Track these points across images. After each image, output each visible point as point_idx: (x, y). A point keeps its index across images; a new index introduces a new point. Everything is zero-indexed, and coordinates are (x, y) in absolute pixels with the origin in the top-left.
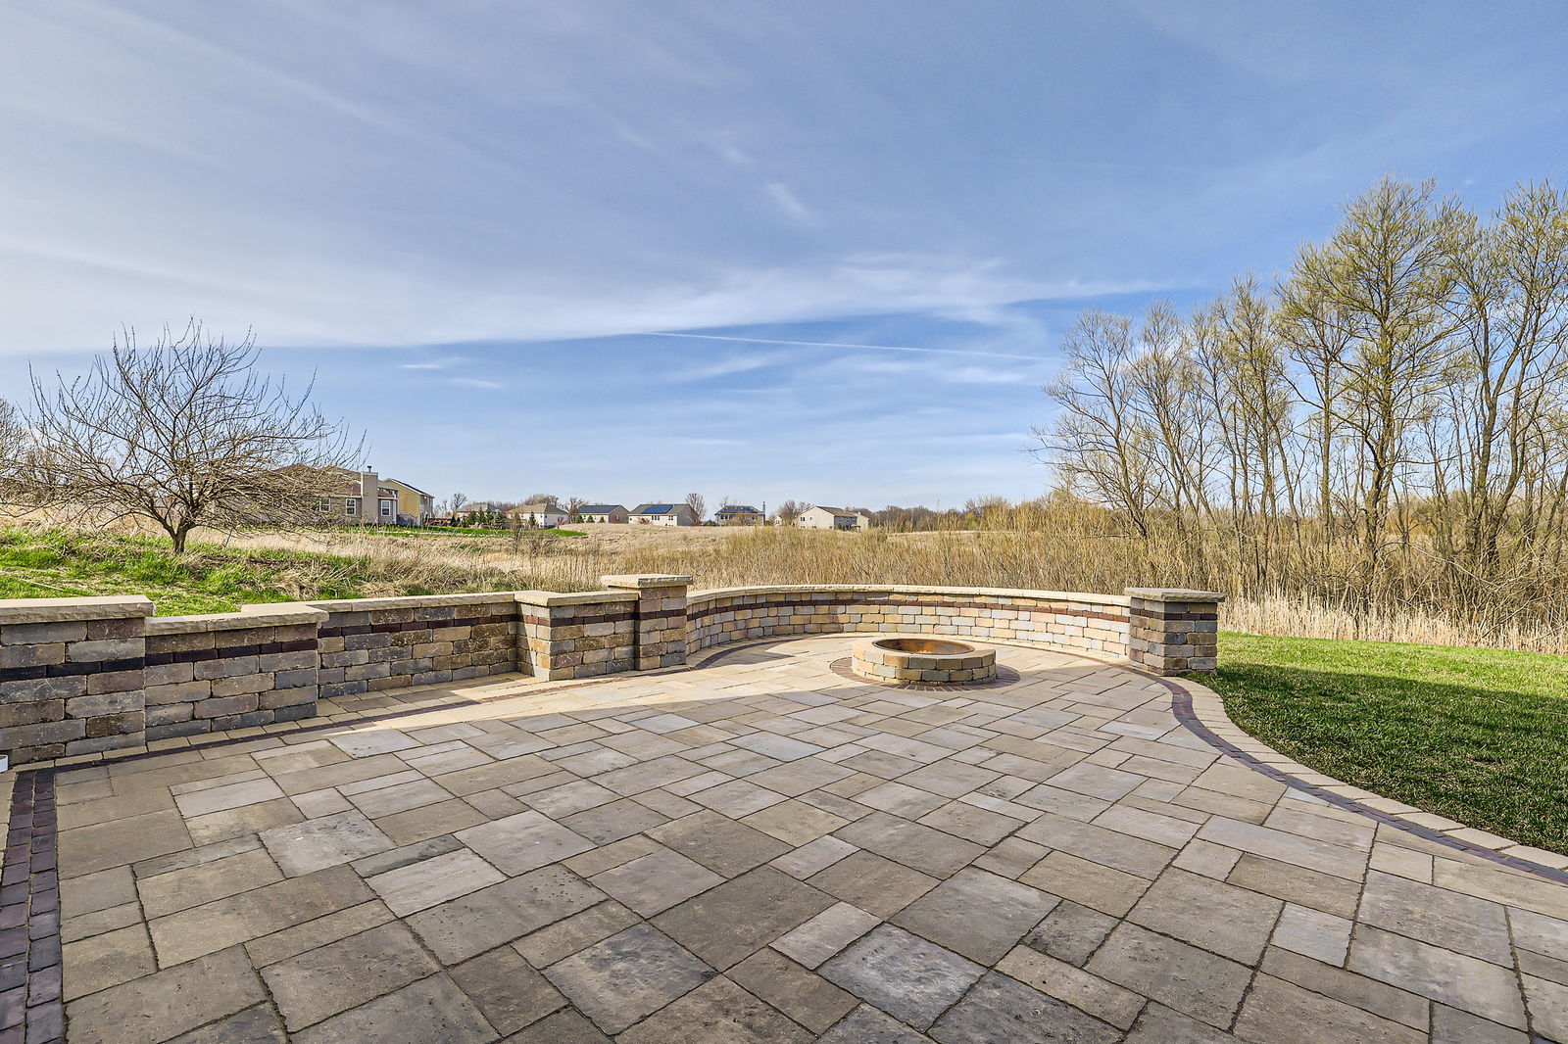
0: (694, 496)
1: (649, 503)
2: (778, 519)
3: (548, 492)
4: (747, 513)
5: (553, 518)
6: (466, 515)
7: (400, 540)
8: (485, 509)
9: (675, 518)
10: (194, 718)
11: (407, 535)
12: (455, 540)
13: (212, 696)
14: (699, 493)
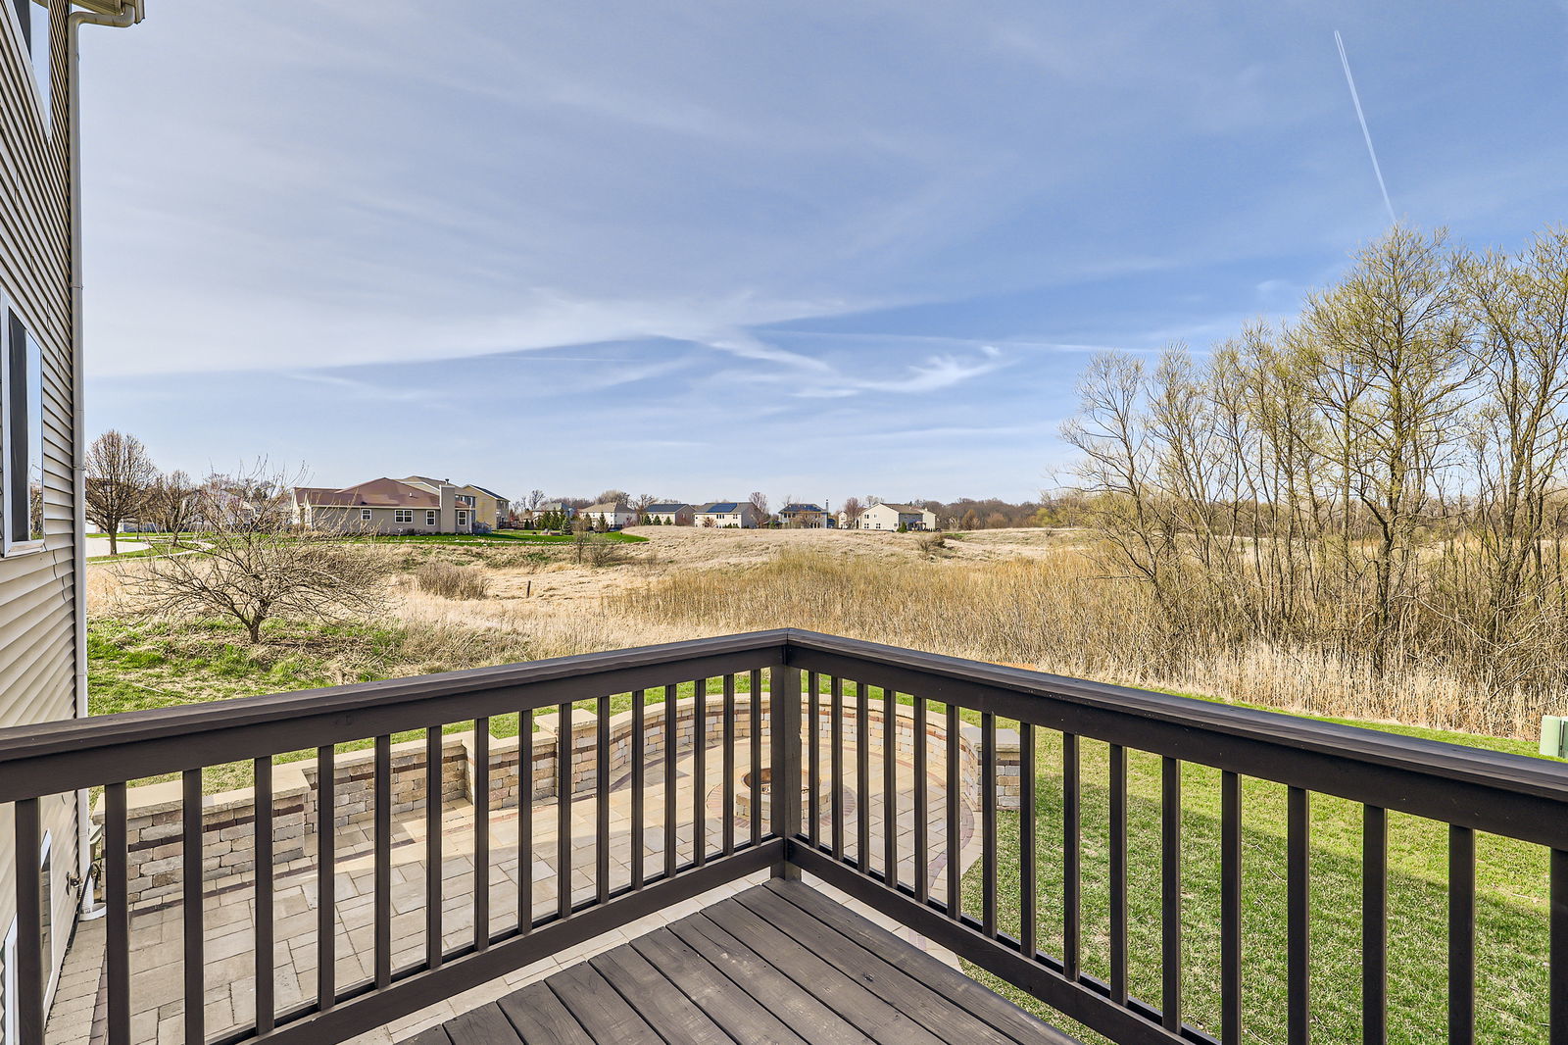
0: (757, 495)
1: (714, 501)
2: (843, 515)
3: (620, 489)
4: (809, 512)
5: (623, 517)
6: (541, 514)
7: (475, 549)
8: (559, 507)
9: (739, 516)
10: (220, 867)
11: (481, 545)
12: (524, 549)
13: (232, 851)
14: (763, 493)
